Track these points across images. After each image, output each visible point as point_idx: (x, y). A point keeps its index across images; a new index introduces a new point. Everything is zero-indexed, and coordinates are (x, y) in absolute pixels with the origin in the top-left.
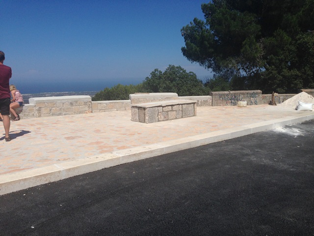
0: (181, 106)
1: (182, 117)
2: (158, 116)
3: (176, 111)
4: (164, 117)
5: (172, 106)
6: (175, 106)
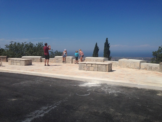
1: (98, 71)
3: (94, 67)
4: (87, 69)
5: (92, 64)
6: (94, 65)
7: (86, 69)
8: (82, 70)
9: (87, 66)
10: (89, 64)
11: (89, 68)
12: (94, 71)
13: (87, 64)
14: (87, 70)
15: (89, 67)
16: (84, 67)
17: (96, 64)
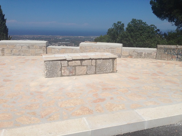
0: (94, 61)
1: (95, 73)
2: (61, 70)
3: (87, 66)
4: (70, 72)
5: (82, 60)
6: (86, 61)
7: (67, 72)
8: (57, 76)
9: (68, 65)
10: (74, 61)
11: (75, 69)
12: (87, 74)
13: (68, 61)
14: (71, 74)
15: (75, 66)
16: (61, 69)
17: (92, 59)
